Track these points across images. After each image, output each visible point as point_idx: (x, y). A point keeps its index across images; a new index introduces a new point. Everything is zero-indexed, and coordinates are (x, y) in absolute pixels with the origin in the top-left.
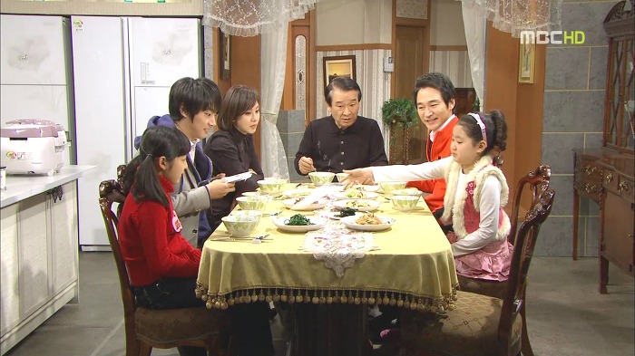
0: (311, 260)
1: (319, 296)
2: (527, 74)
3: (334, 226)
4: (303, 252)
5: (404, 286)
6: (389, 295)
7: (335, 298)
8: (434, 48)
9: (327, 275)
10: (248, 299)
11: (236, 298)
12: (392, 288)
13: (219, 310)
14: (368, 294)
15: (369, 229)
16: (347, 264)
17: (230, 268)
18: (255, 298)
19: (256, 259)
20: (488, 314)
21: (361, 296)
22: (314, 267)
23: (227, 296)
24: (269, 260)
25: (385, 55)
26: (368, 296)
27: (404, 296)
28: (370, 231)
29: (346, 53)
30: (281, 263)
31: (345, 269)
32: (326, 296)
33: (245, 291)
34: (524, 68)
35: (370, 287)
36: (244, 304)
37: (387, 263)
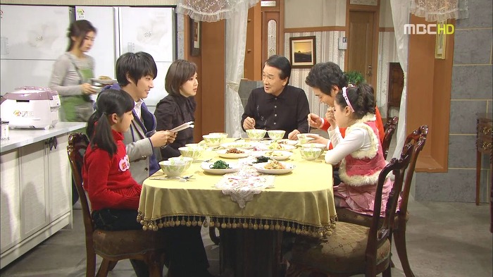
0: (221, 195)
1: (226, 222)
2: (441, 51)
3: (248, 170)
4: (214, 189)
5: (291, 216)
6: (280, 222)
7: (239, 224)
8: (383, 30)
9: (232, 207)
10: (172, 223)
11: (164, 223)
12: (282, 217)
13: (152, 231)
14: (264, 222)
15: (273, 172)
16: (247, 199)
17: (160, 199)
18: (178, 223)
19: (179, 193)
20: (360, 240)
21: (258, 223)
22: (223, 200)
23: (158, 221)
24: (189, 194)
25: (340, 36)
26: (264, 224)
27: (291, 224)
28: (274, 174)
29: (308, 34)
30: (198, 197)
31: (246, 202)
32: (232, 222)
33: (171, 217)
34: (439, 47)
35: (266, 216)
36: (170, 227)
37: (278, 198)
